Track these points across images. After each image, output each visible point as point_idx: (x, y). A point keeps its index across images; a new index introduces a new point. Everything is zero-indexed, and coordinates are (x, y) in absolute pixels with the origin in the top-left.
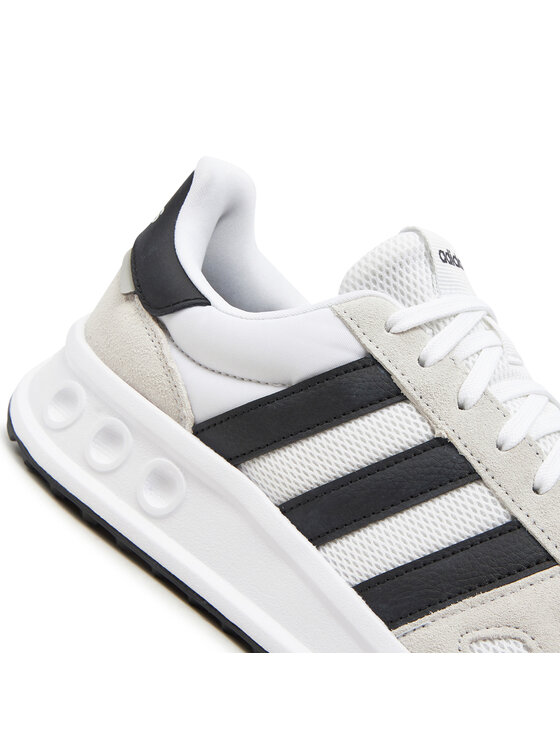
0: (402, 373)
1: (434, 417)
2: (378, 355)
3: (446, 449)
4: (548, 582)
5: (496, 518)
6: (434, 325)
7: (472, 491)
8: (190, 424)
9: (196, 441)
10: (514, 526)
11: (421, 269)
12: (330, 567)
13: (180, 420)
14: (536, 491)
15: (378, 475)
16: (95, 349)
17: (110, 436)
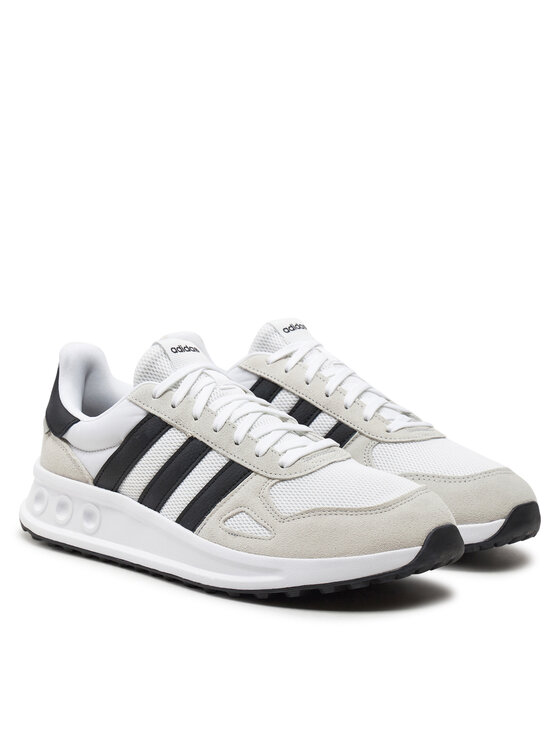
0: (165, 414)
1: (185, 429)
2: (152, 412)
3: (194, 442)
4: (251, 481)
5: (223, 462)
6: (176, 386)
7: (210, 456)
8: (91, 481)
9: (97, 488)
10: (231, 463)
11: (164, 362)
12: (165, 518)
13: (87, 482)
14: (236, 444)
15: (173, 464)
16: (44, 467)
17: (62, 506)
